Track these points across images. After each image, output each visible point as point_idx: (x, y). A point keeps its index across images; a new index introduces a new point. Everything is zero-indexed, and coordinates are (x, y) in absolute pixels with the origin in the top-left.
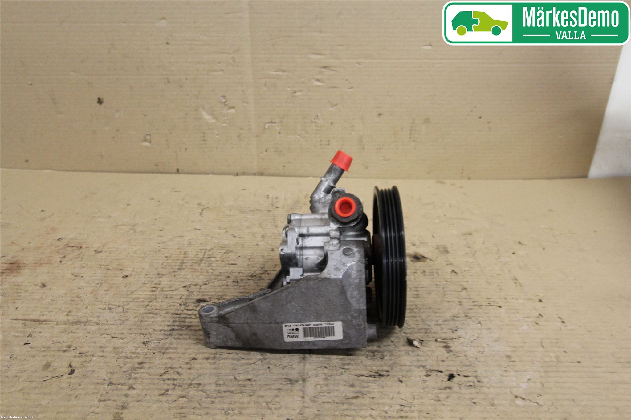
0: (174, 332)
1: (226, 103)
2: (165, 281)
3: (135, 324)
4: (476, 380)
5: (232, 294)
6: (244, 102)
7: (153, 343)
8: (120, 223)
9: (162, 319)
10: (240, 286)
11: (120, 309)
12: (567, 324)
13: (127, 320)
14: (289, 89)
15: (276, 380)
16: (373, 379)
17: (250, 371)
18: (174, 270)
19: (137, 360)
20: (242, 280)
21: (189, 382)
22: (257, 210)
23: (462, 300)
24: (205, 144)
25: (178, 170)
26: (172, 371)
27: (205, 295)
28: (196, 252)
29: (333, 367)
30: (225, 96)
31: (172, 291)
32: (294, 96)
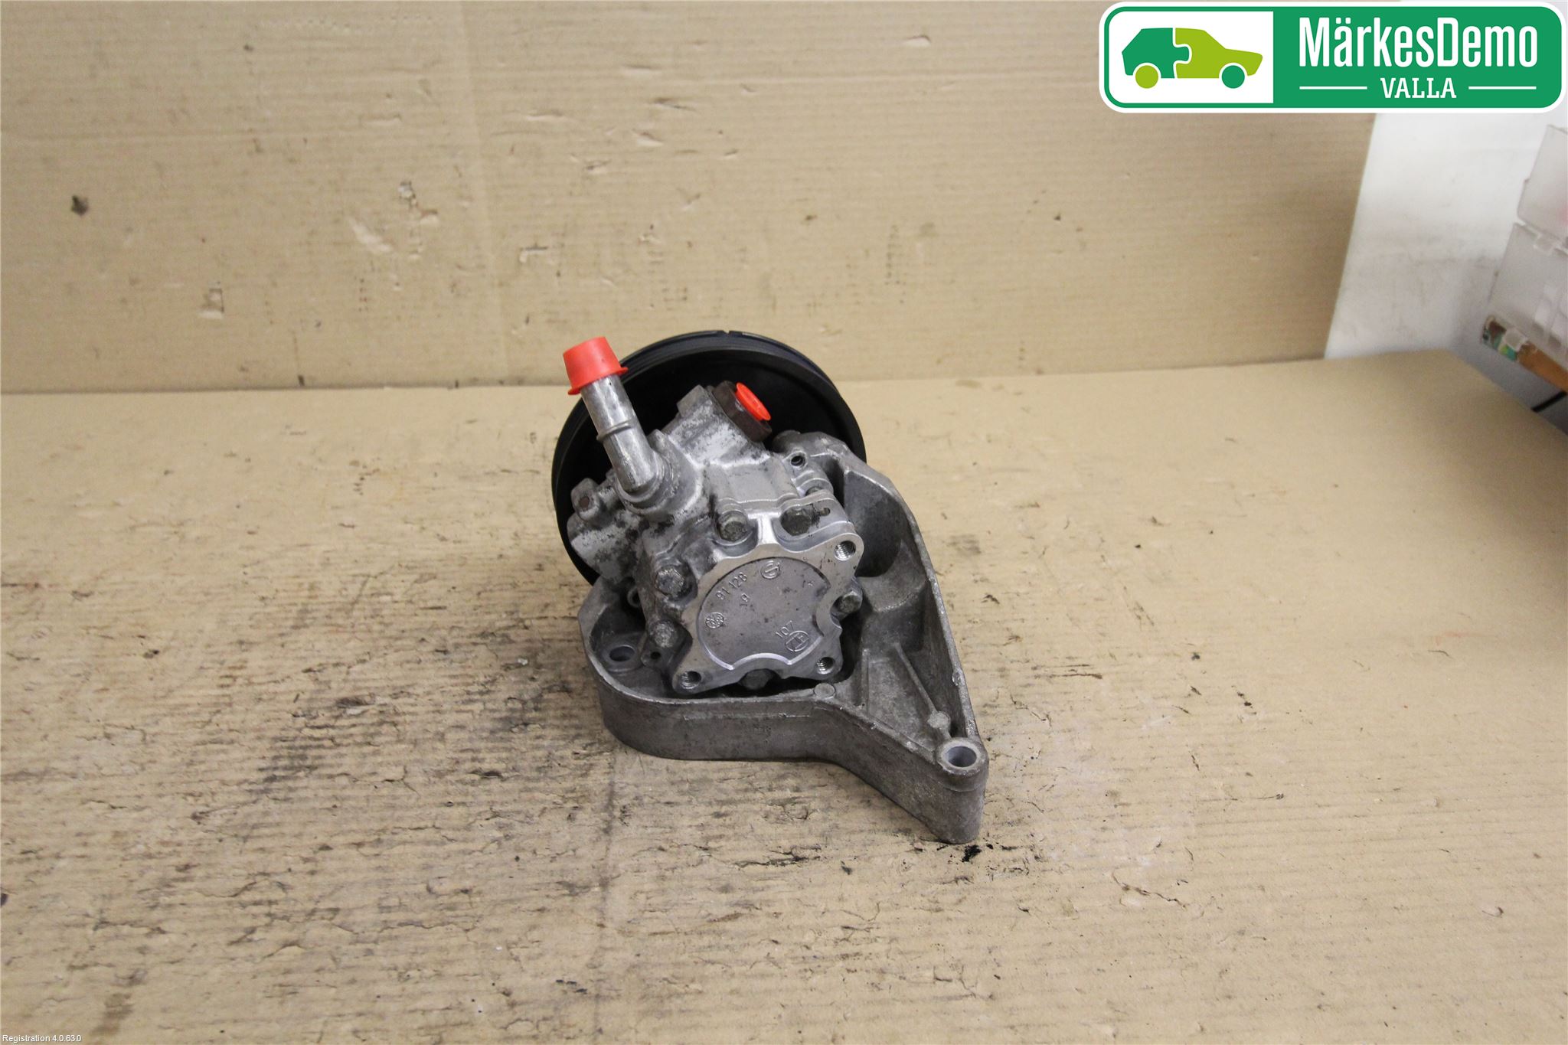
0: (275, 785)
1: (414, 202)
2: (256, 659)
3: (173, 770)
4: (1030, 856)
5: (431, 682)
6: (461, 197)
7: (219, 817)
8: (144, 520)
9: (246, 754)
10: (452, 662)
11: (136, 736)
12: (1256, 707)
13: (154, 762)
14: (574, 159)
15: (534, 887)
16: (780, 869)
17: (470, 868)
18: (280, 632)
19: (174, 861)
20: (457, 646)
21: (310, 906)
22: (504, 471)
23: (1008, 665)
24: (367, 309)
25: (301, 379)
26: (267, 883)
27: (359, 689)
28: (341, 582)
29: (679, 846)
30: (410, 183)
31: (275, 682)
32: (588, 178)
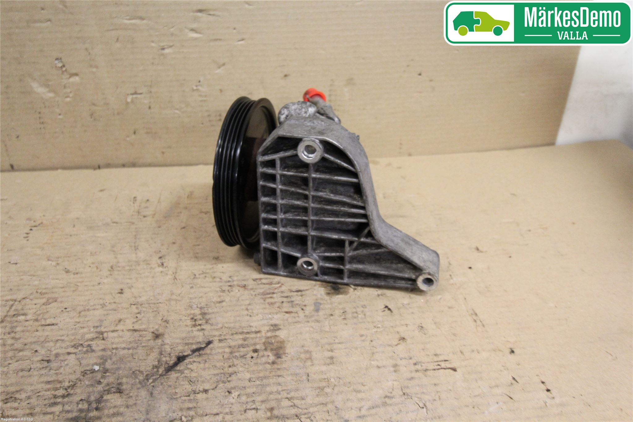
1: (64, 69)
6: (91, 66)
12: (554, 393)
14: (153, 45)
22: (114, 222)
23: (399, 362)
24: (44, 128)
25: (12, 166)
30: (61, 59)
32: (163, 54)
